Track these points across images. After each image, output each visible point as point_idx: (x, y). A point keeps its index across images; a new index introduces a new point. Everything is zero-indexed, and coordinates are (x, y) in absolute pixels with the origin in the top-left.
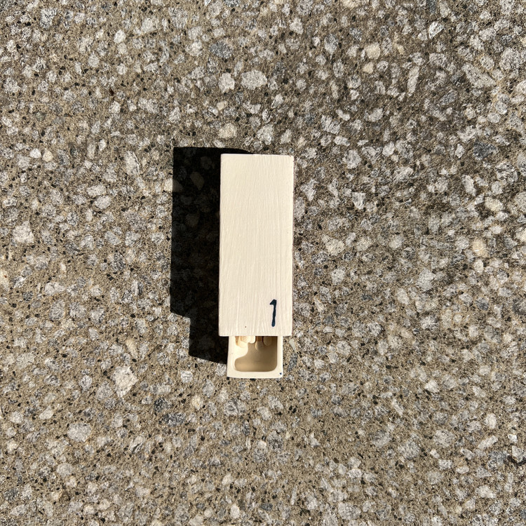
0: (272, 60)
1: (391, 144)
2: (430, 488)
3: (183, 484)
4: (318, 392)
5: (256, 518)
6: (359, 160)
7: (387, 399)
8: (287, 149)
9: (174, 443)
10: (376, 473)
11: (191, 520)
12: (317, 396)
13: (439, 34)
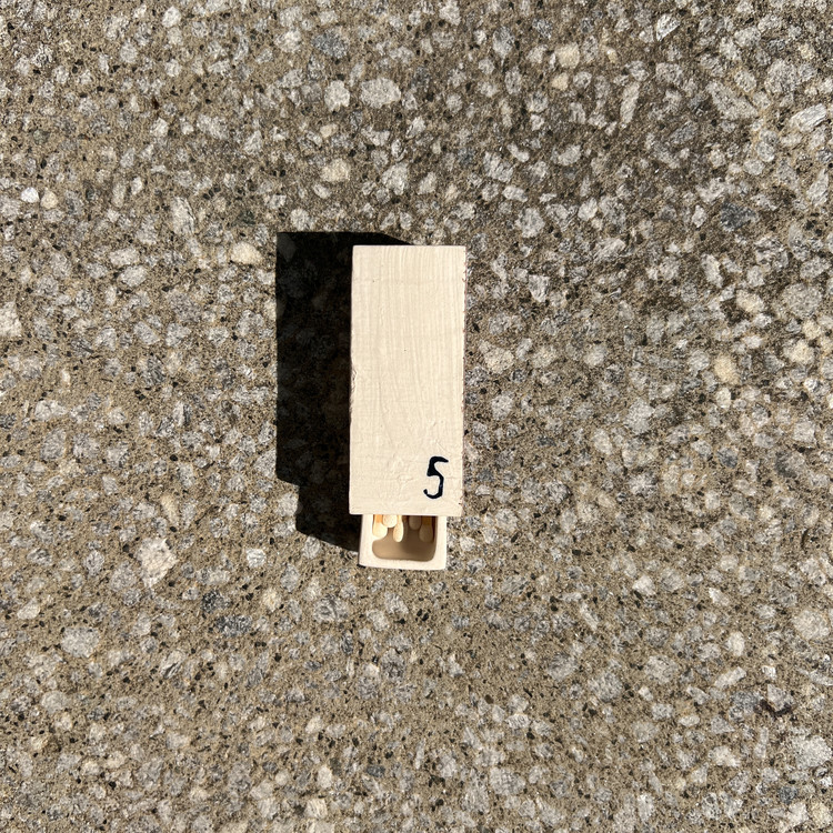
0: (409, 63)
1: (592, 202)
2: (637, 748)
3: (244, 731)
4: (464, 588)
5: (358, 788)
6: (541, 224)
7: (572, 604)
8: (429, 202)
9: (232, 663)
10: (553, 721)
11: (254, 790)
12: (462, 594)
13: (672, 34)
